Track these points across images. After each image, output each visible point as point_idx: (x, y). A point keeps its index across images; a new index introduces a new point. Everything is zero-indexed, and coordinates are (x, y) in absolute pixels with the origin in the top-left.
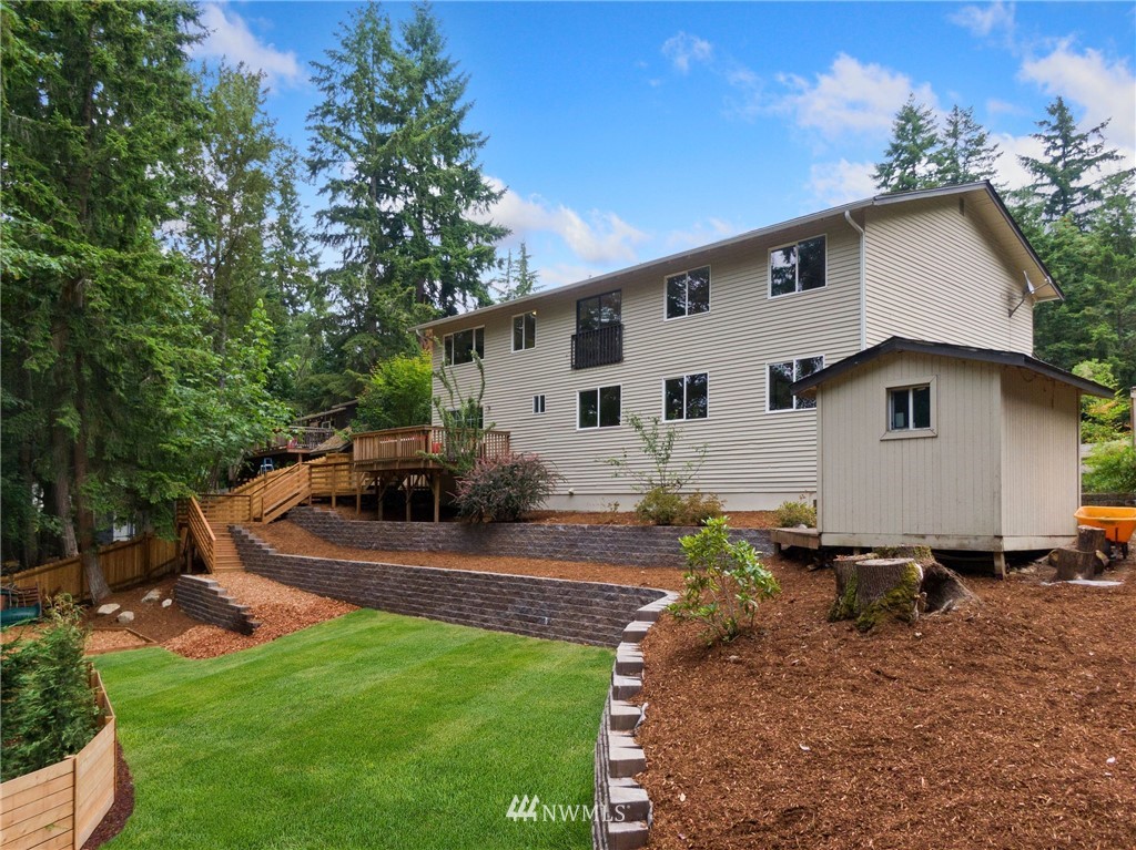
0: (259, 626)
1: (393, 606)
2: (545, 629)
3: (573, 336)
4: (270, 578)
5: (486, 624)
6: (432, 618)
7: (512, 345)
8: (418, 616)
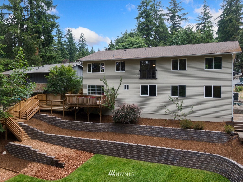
0: (65, 164)
1: (108, 153)
2: (175, 163)
3: (139, 71)
4: (45, 142)
5: (151, 161)
6: (127, 158)
7: (116, 70)
8: (121, 157)
